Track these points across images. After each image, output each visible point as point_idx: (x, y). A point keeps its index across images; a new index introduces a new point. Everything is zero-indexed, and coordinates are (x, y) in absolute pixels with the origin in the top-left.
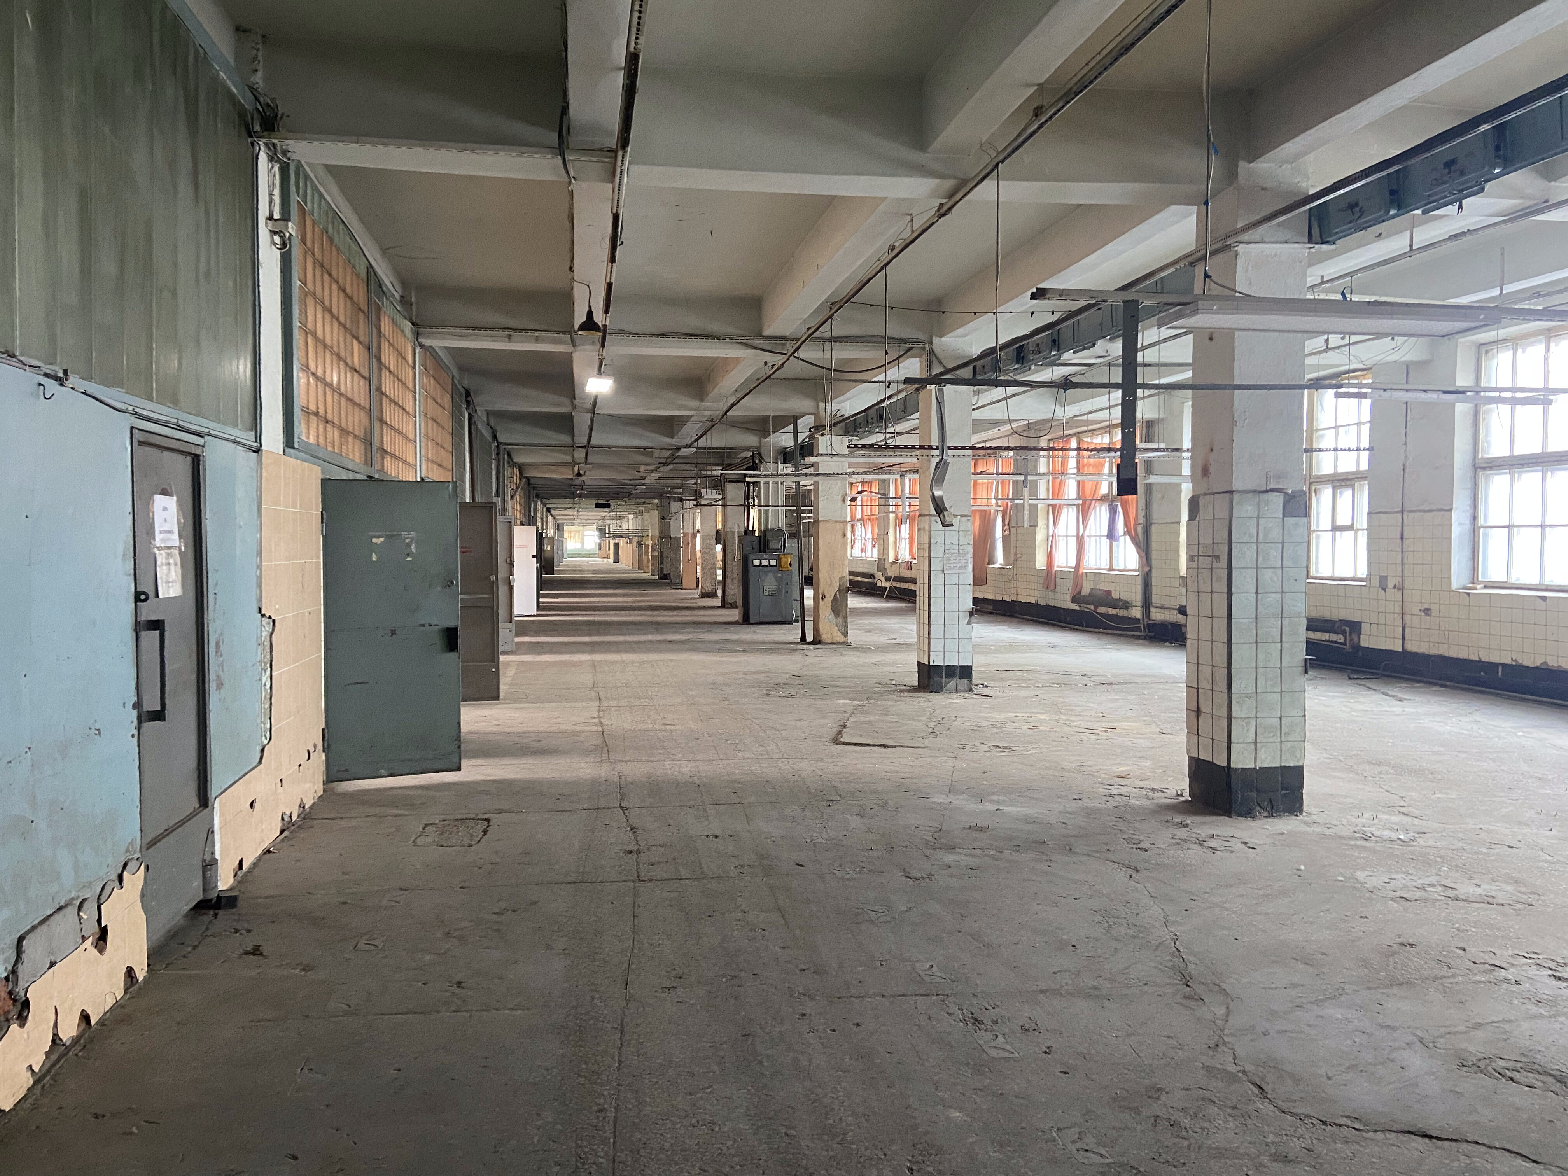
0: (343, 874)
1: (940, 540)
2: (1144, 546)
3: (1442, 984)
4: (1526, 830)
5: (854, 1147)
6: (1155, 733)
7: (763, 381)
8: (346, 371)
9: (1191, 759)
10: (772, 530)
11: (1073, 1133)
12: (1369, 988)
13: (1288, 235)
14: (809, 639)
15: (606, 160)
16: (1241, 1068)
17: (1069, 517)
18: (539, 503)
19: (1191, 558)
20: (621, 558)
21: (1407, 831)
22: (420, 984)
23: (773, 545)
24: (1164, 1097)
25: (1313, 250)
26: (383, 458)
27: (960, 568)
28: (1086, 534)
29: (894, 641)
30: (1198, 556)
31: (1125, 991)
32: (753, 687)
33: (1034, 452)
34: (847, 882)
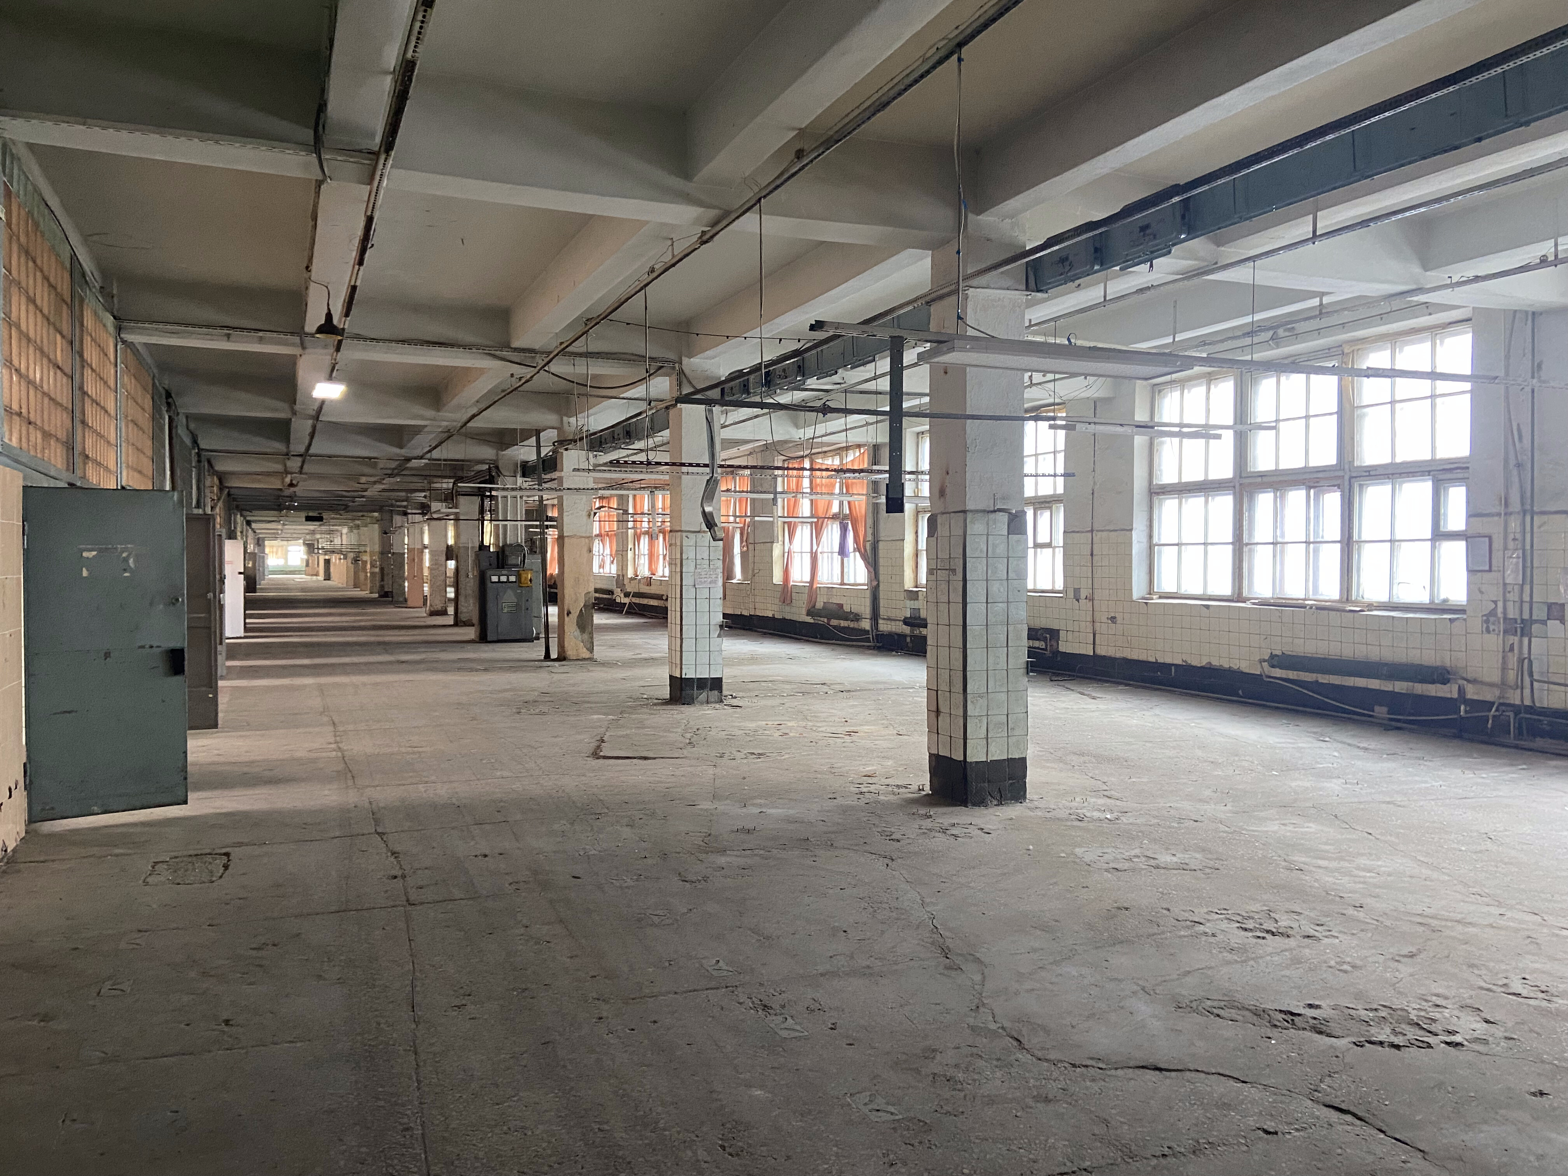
0: (68, 919)
1: (692, 555)
2: (873, 561)
3: (1154, 940)
4: (1206, 807)
5: (667, 1133)
6: (893, 735)
7: (508, 394)
8: (49, 367)
9: (931, 755)
10: (511, 545)
11: (865, 1097)
12: (1097, 948)
13: (1009, 283)
14: (554, 655)
15: (366, 162)
16: (1000, 1025)
17: (803, 534)
18: (239, 516)
19: (930, 572)
20: (332, 575)
21: (1112, 811)
22: (182, 1026)
23: (512, 560)
24: (938, 1056)
25: (1029, 297)
26: (85, 464)
27: (710, 583)
28: (820, 550)
29: (639, 656)
30: (937, 569)
31: (895, 967)
32: (502, 705)
33: (770, 472)
34: (627, 890)
